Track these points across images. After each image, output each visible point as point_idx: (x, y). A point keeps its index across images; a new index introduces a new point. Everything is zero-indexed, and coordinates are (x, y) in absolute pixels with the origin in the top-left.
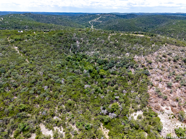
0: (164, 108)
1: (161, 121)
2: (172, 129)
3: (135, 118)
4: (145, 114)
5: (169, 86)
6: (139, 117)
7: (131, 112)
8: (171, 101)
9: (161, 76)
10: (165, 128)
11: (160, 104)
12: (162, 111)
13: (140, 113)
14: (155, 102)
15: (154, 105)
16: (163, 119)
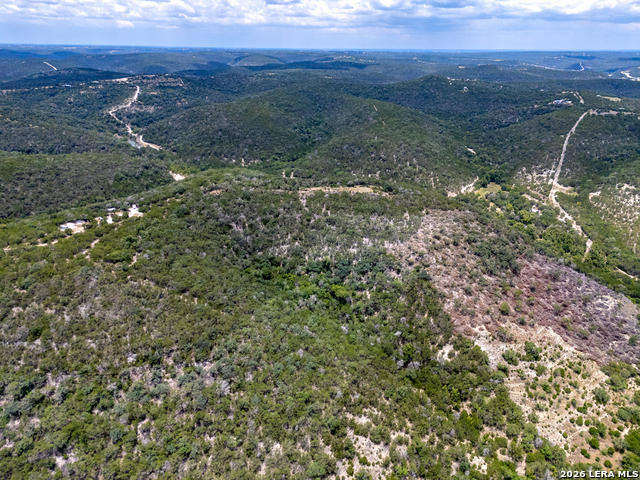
0: (476, 330)
1: (483, 349)
2: (499, 357)
3: (446, 357)
4: (457, 348)
5: (468, 292)
6: (451, 355)
7: (435, 352)
8: (480, 315)
9: (449, 277)
10: (491, 358)
11: (469, 326)
12: (476, 334)
13: (448, 349)
14: (461, 324)
15: (461, 329)
16: (483, 346)
